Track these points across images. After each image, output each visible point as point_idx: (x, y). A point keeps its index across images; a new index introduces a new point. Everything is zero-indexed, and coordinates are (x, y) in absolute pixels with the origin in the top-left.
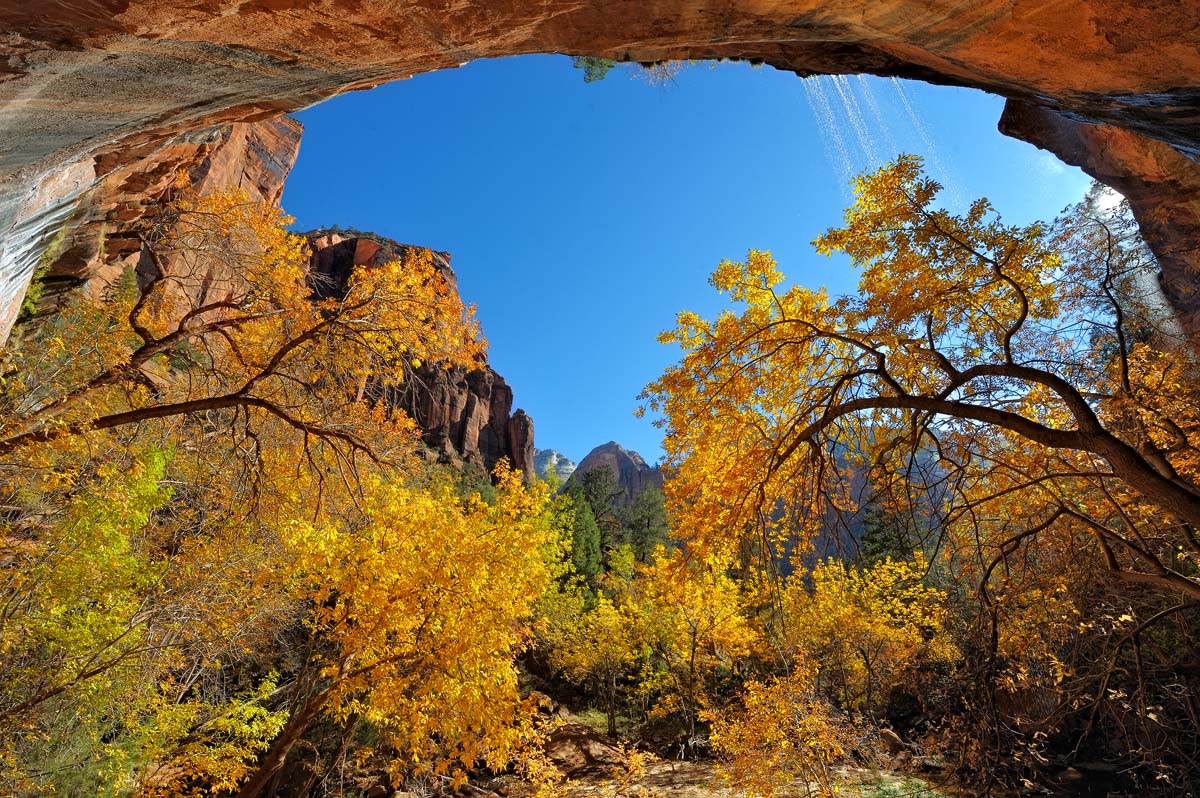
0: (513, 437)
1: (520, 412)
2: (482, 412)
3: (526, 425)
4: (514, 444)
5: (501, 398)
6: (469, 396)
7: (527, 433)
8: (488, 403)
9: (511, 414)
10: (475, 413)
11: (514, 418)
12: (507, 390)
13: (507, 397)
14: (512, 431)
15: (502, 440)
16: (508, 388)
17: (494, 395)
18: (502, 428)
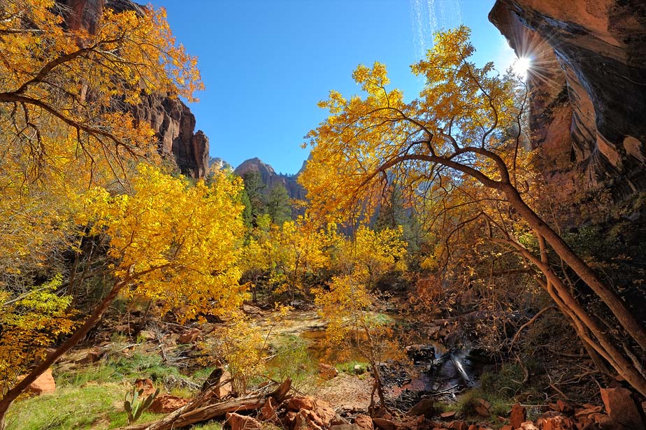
0: (196, 148)
1: (200, 133)
2: (174, 129)
3: (204, 141)
4: (196, 152)
5: (187, 121)
6: (165, 117)
7: (205, 146)
8: (179, 124)
9: (194, 133)
10: (169, 129)
11: (196, 136)
12: (192, 117)
13: (191, 122)
14: (195, 143)
15: (188, 148)
16: (192, 116)
17: (183, 118)
18: (188, 141)
